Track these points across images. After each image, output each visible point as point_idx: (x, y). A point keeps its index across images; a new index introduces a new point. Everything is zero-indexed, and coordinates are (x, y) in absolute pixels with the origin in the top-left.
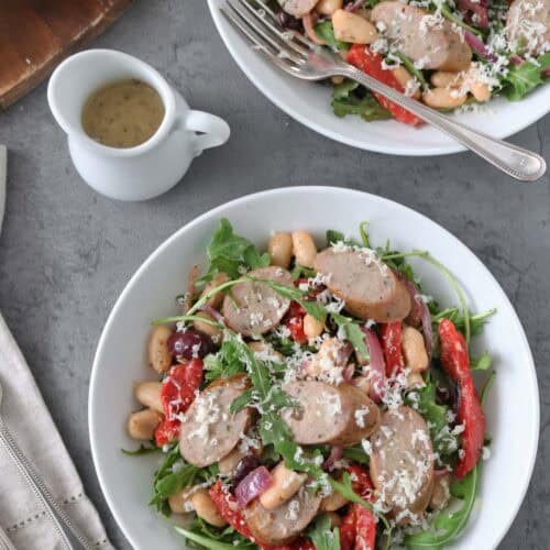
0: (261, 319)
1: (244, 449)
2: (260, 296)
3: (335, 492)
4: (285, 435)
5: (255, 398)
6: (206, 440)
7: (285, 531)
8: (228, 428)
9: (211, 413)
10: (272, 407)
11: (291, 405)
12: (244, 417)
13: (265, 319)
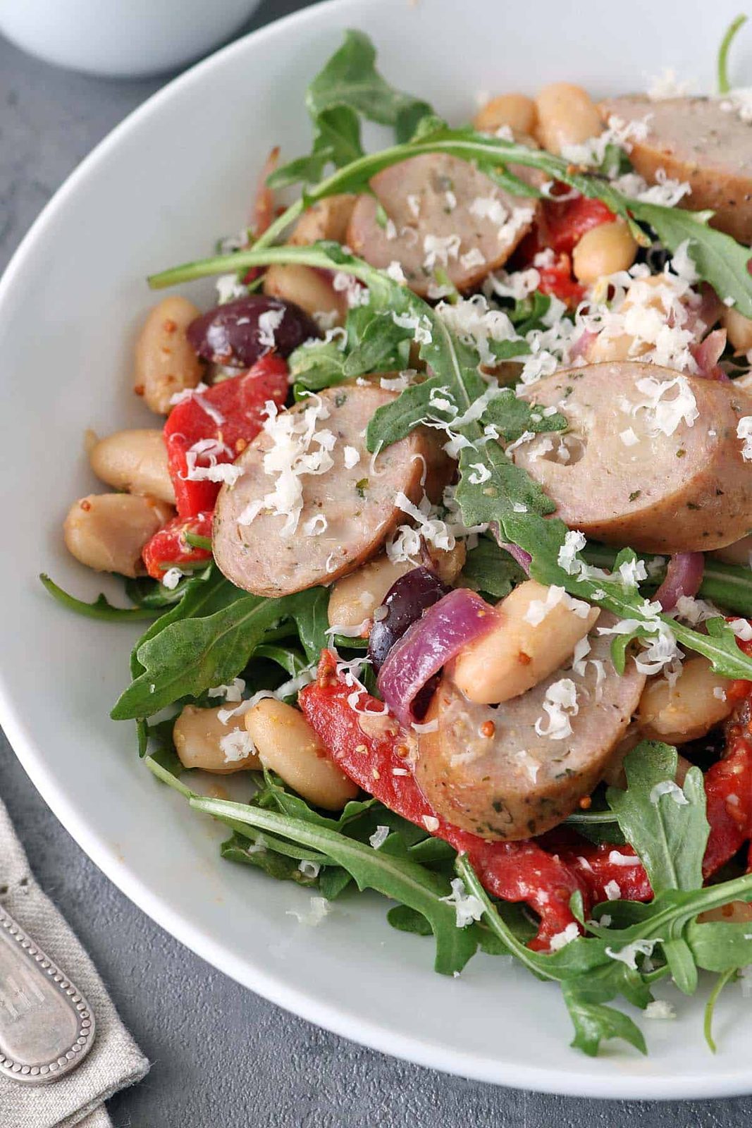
0: (454, 251)
1: (406, 549)
2: (451, 198)
3: (689, 657)
4: (529, 500)
5: (442, 404)
6: (294, 518)
7: (533, 771)
8: (361, 487)
9: (314, 447)
10: (491, 431)
11: (546, 426)
12: (407, 457)
13: (463, 250)
